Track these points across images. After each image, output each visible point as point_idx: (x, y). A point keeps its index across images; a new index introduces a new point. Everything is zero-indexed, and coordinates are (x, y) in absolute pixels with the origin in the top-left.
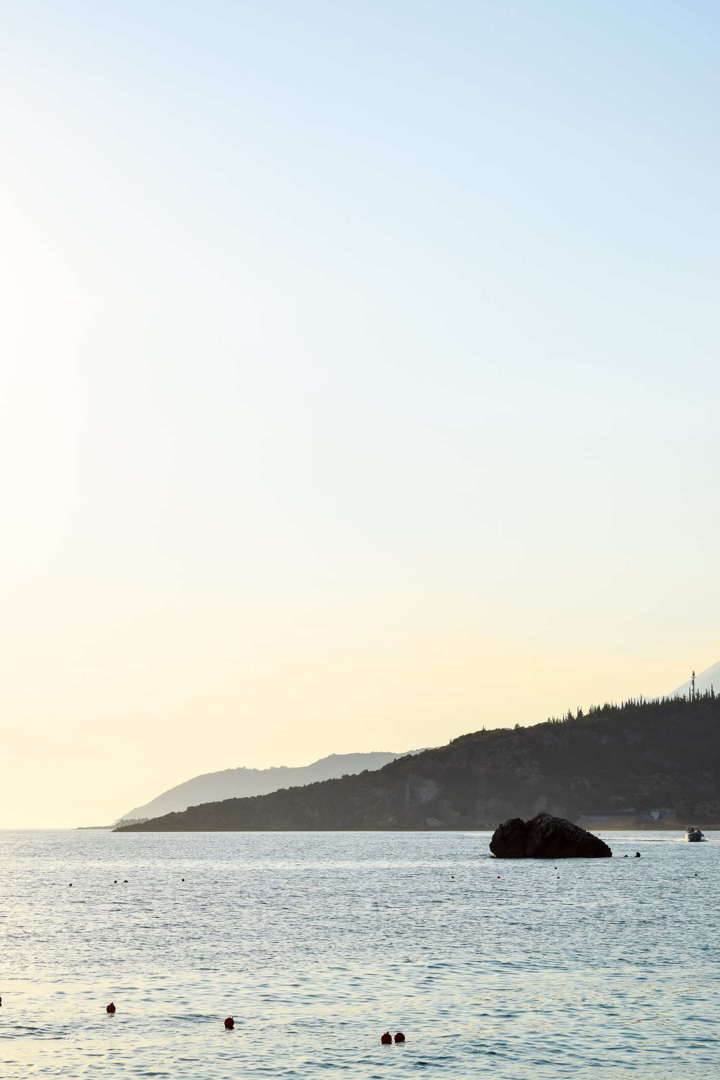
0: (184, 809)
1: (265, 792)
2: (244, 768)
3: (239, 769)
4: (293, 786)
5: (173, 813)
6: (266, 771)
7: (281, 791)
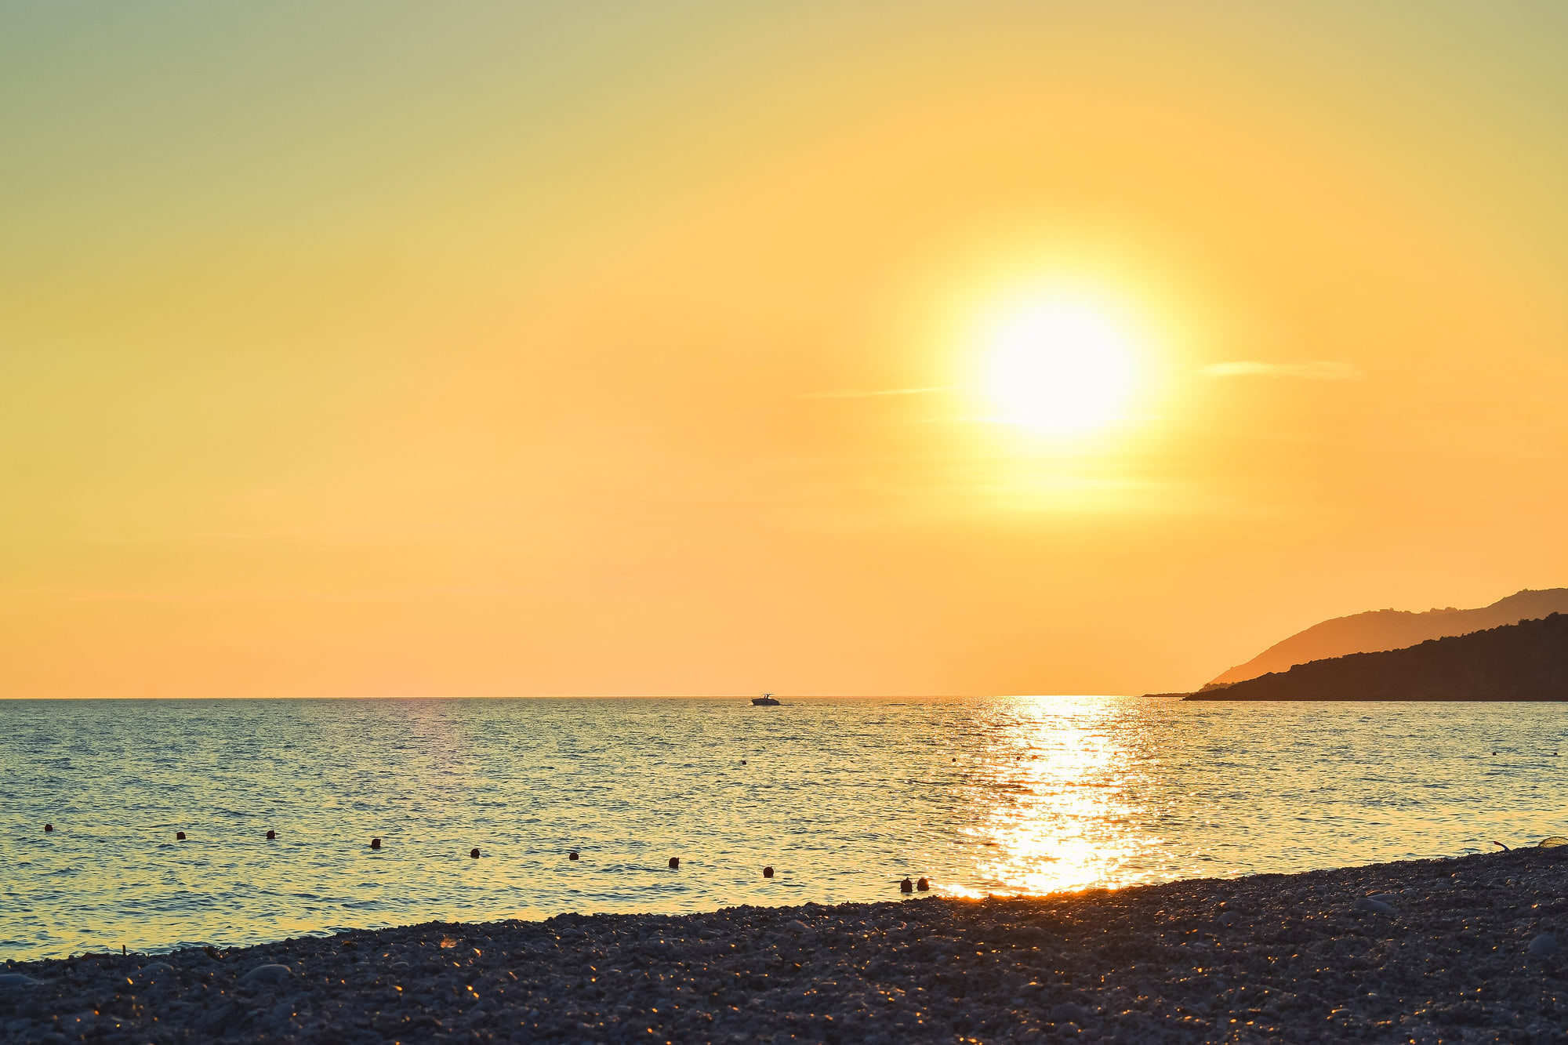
0: (1286, 669)
1: (1405, 645)
2: (1392, 610)
3: (1383, 611)
4: (1446, 635)
5: (1270, 674)
6: (1423, 614)
7: (1428, 643)
